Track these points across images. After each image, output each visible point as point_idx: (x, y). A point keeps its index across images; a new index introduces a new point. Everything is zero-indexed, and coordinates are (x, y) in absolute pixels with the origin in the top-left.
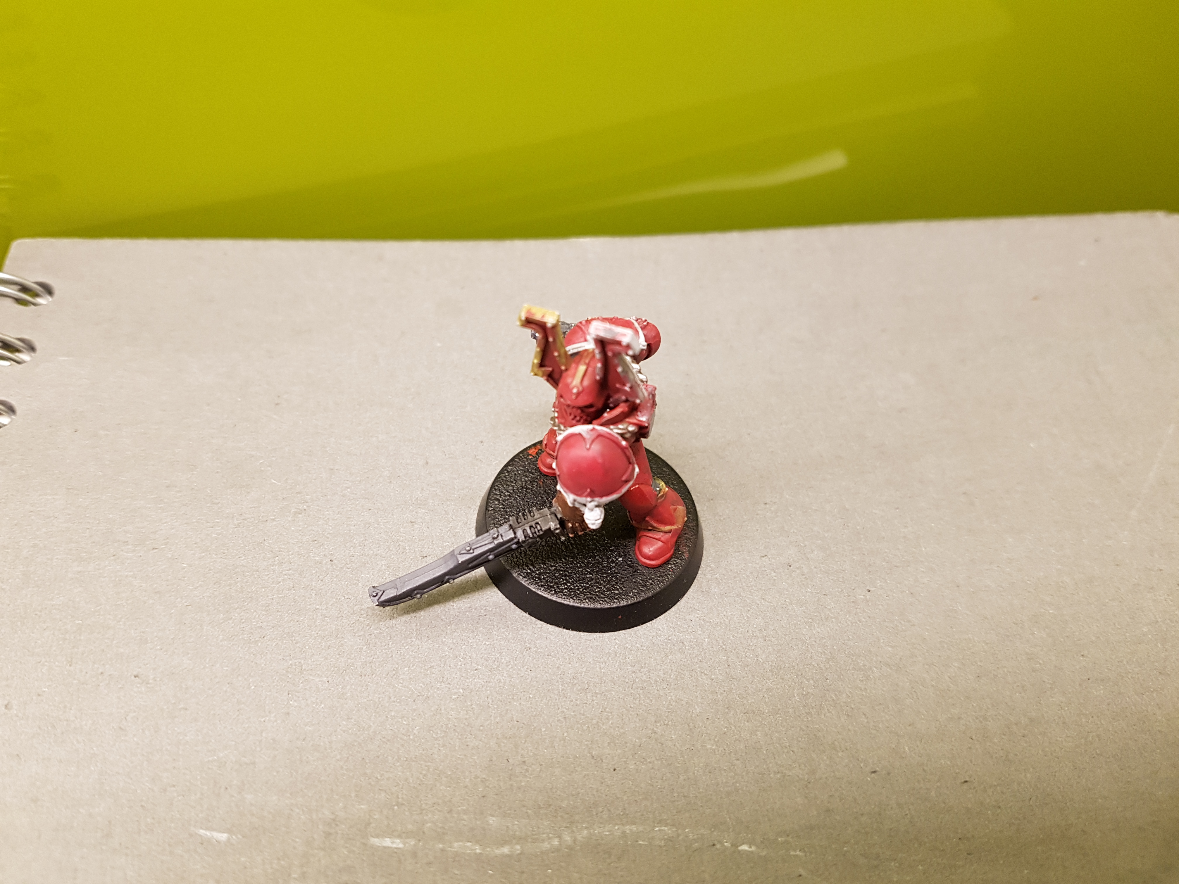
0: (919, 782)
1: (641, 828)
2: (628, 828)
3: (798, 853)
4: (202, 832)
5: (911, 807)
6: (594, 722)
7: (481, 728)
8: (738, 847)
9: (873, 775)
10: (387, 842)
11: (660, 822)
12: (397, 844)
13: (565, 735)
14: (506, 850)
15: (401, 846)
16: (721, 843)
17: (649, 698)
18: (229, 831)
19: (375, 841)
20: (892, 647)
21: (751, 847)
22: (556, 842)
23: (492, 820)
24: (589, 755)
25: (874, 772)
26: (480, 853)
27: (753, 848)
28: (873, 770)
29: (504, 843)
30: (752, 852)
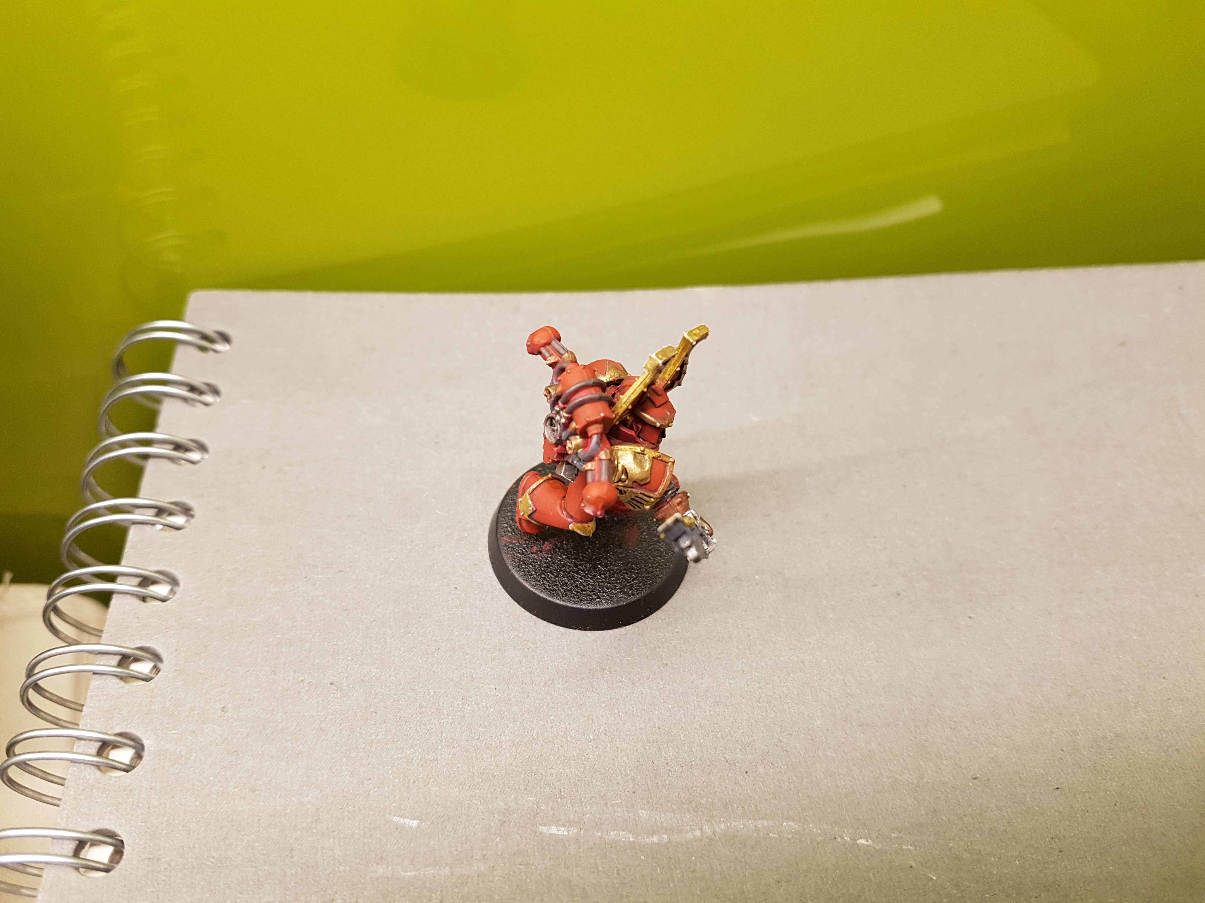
0: (1015, 788)
1: (771, 823)
2: (759, 823)
3: (909, 847)
4: (396, 819)
5: (1009, 810)
6: (727, 730)
7: (628, 733)
8: (856, 840)
9: (975, 781)
10: (554, 830)
11: (788, 818)
12: (563, 832)
13: (702, 741)
14: (655, 839)
15: (565, 833)
16: (842, 838)
17: (774, 711)
18: (419, 818)
19: (544, 829)
20: (990, 668)
21: (867, 841)
22: (698, 833)
23: (642, 813)
24: (723, 759)
25: (976, 778)
26: (633, 841)
27: (870, 842)
28: (975, 777)
29: (654, 833)
30: (868, 846)
